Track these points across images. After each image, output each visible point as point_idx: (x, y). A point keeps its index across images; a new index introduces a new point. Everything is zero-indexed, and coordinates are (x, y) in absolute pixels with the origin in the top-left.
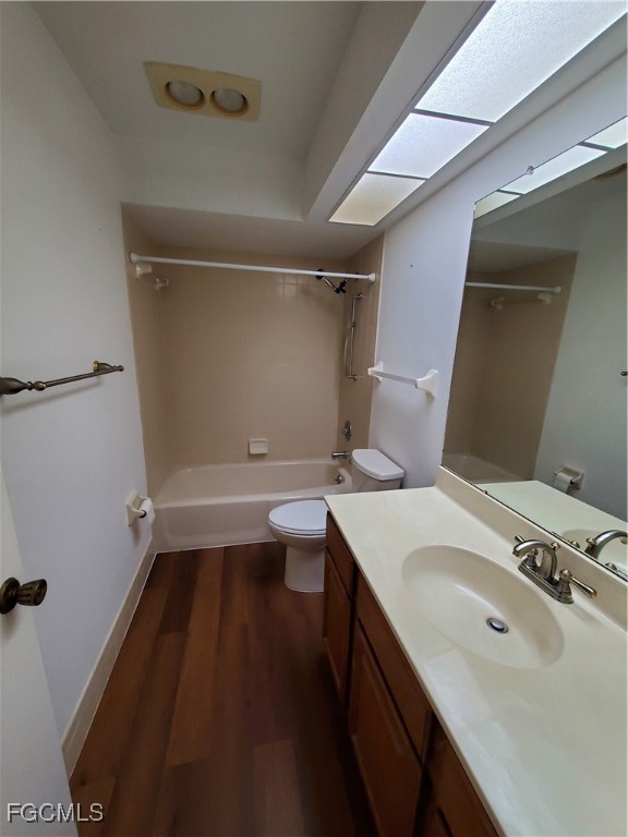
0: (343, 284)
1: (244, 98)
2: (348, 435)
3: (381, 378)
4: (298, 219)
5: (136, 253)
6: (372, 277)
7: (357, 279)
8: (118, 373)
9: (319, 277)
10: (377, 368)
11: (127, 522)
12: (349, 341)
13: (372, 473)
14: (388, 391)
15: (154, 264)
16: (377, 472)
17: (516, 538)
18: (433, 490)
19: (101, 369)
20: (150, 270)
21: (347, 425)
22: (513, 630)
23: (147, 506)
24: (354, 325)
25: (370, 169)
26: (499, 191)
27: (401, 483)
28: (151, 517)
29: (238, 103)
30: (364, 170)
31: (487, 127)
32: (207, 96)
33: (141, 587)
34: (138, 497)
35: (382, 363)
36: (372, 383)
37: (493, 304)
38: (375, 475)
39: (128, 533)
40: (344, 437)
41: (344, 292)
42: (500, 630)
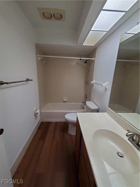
0: (86, 61)
1: (61, 15)
2: (86, 98)
3: (94, 84)
4: (75, 45)
5: (39, 55)
6: (93, 59)
7: (90, 60)
8: (31, 81)
9: (80, 59)
10: (94, 81)
11: (33, 114)
12: (87, 75)
13: (90, 108)
14: (96, 87)
15: (42, 57)
16: (91, 107)
17: (128, 130)
18: (106, 113)
19: (28, 80)
20: (41, 58)
21: (86, 95)
22: (125, 157)
23: (38, 111)
24: (89, 71)
25: (91, 30)
26: (126, 33)
27: (98, 111)
28: (39, 114)
29: (60, 17)
30: (90, 30)
31: (125, 13)
32: (53, 15)
33: (37, 129)
34: (36, 109)
35: (95, 80)
36: (92, 85)
37: (126, 66)
38: (91, 108)
39: (34, 117)
40: (85, 98)
41: (87, 63)
42: (121, 157)
